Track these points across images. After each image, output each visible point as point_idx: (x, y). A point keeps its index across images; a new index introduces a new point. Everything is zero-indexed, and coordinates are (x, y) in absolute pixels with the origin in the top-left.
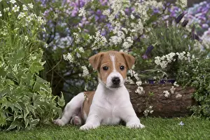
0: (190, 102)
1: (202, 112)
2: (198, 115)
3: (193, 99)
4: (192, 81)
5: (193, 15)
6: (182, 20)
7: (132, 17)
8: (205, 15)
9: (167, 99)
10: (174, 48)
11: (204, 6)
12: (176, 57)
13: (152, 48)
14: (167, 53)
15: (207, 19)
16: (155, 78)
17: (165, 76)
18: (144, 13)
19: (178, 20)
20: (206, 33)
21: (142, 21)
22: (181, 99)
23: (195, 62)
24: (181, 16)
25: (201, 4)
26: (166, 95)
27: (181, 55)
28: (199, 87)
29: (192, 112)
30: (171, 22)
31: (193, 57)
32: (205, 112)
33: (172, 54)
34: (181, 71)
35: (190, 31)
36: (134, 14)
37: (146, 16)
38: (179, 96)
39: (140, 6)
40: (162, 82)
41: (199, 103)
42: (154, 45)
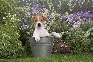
0: (69, 48)
1: (73, 52)
2: (72, 53)
3: (71, 48)
4: (71, 42)
5: (70, 18)
6: (67, 20)
7: (50, 19)
8: (74, 18)
9: (62, 47)
10: (64, 30)
11: (74, 15)
12: (65, 33)
13: (57, 30)
14: (62, 31)
15: (75, 19)
16: (58, 40)
17: (61, 40)
18: (54, 18)
19: (65, 20)
20: (74, 24)
21: (53, 20)
22: (66, 48)
23: (71, 35)
24: (67, 19)
25: (73, 14)
26: (62, 46)
27: (67, 33)
28: (73, 44)
29: (70, 52)
30: (63, 21)
31: (71, 33)
32: (75, 52)
33: (64, 32)
34: (67, 38)
35: (69, 24)
36: (51, 18)
37: (55, 19)
38: (66, 46)
39: (53, 15)
40: (60, 42)
41: (73, 49)
42: (57, 29)
